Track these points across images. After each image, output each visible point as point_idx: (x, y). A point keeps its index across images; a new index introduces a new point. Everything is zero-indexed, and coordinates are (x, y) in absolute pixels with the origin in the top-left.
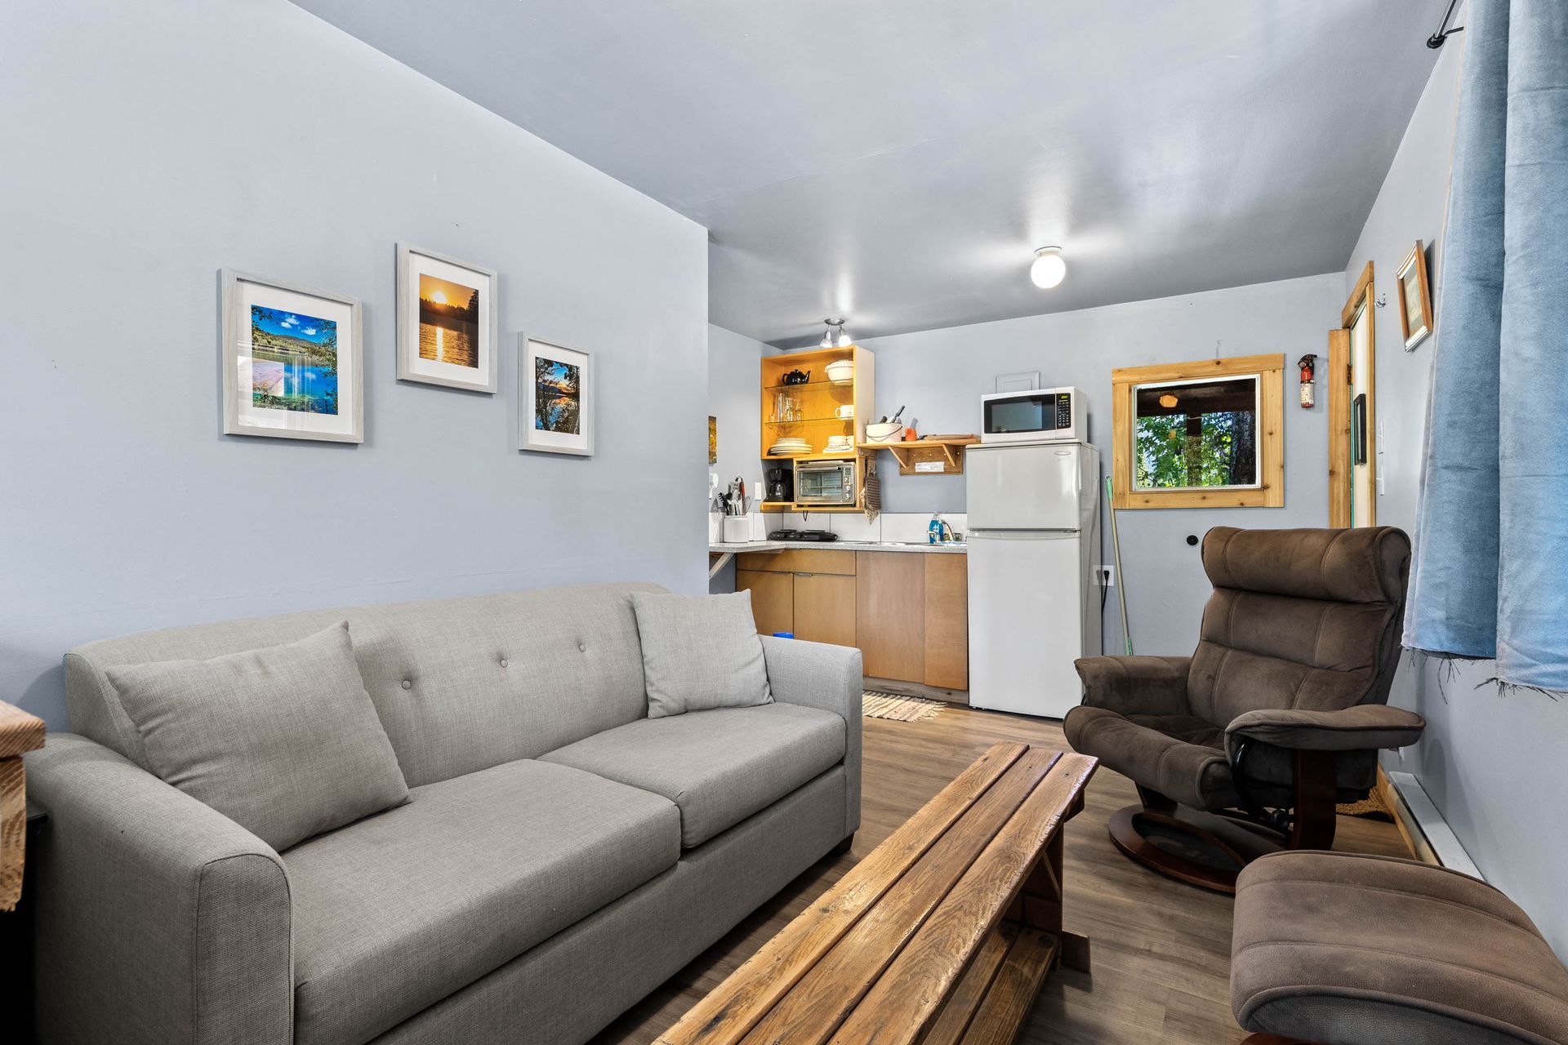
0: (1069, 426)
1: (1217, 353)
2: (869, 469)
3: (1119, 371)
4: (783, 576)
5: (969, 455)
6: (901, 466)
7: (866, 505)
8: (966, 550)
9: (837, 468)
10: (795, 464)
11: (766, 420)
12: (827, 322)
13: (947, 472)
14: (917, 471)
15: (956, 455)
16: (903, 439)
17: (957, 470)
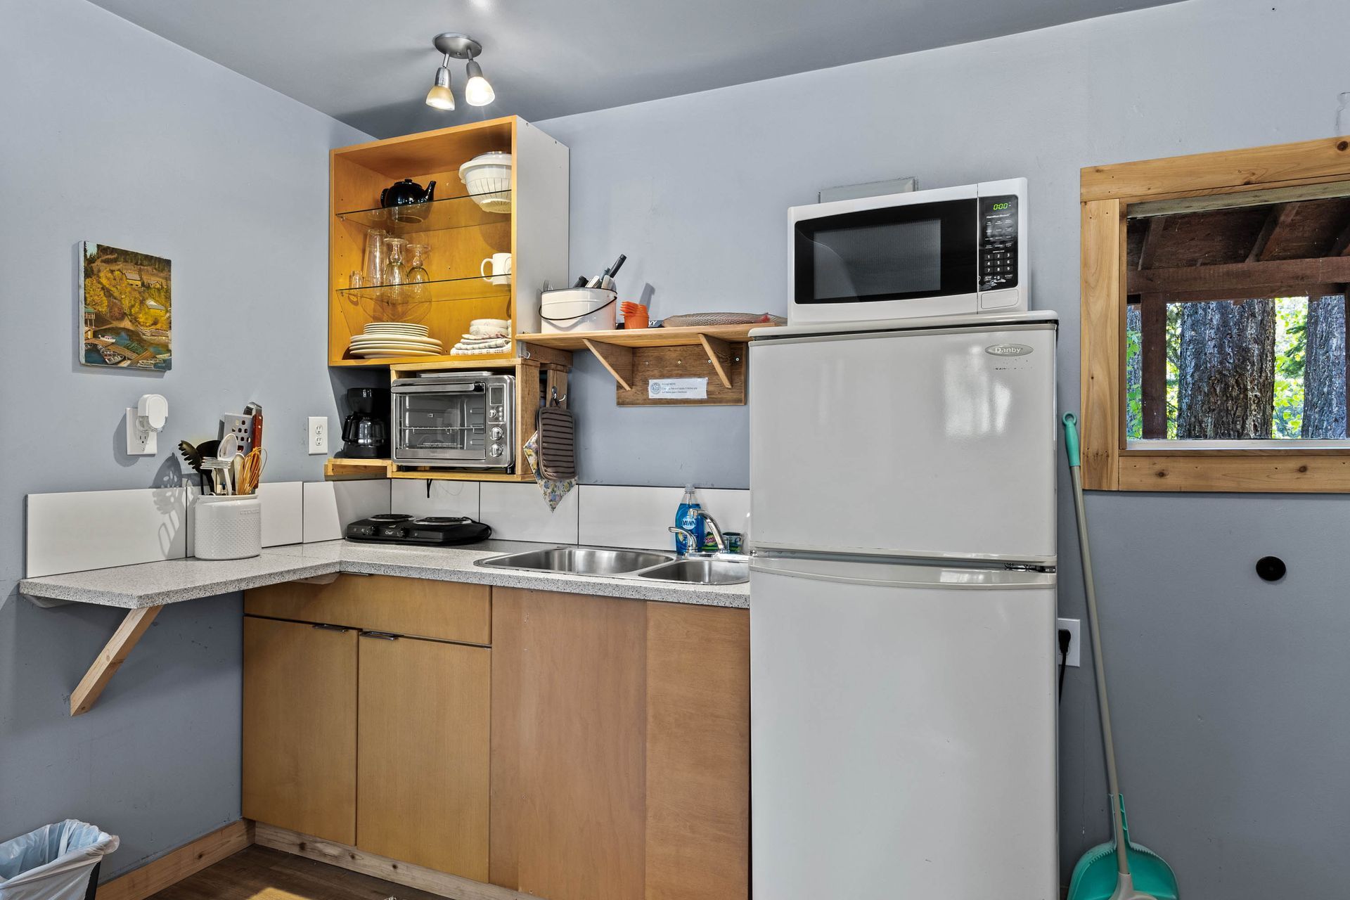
0: (1013, 283)
1: (1338, 123)
2: (550, 391)
3: (1098, 171)
4: (335, 634)
5: (756, 352)
6: (619, 387)
7: (538, 470)
8: (746, 599)
9: (472, 387)
10: (394, 377)
11: (343, 283)
12: (441, 45)
13: (712, 399)
14: (652, 395)
15: (733, 363)
16: (621, 326)
17: (735, 396)
